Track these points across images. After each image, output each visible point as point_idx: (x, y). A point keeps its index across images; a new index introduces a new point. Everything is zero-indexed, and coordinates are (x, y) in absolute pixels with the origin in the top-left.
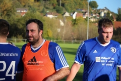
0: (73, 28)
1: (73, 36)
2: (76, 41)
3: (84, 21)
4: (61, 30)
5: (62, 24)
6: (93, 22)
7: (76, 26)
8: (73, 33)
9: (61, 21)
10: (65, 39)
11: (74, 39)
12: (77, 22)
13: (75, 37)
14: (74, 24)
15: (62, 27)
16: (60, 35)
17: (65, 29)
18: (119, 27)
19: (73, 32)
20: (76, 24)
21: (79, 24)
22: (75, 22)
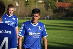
0: (25, 7)
1: (25, 14)
2: (28, 17)
3: (34, 3)
4: (16, 9)
5: (17, 4)
6: (40, 3)
7: (28, 6)
8: (25, 12)
9: (16, 2)
10: (20, 16)
11: (27, 16)
12: (28, 3)
13: (27, 15)
14: (26, 5)
15: (18, 7)
16: (16, 13)
17: (19, 8)
18: (61, 7)
19: (25, 10)
20: (28, 5)
21: (30, 5)
22: (27, 3)
